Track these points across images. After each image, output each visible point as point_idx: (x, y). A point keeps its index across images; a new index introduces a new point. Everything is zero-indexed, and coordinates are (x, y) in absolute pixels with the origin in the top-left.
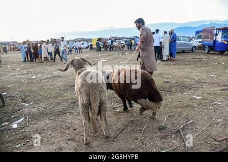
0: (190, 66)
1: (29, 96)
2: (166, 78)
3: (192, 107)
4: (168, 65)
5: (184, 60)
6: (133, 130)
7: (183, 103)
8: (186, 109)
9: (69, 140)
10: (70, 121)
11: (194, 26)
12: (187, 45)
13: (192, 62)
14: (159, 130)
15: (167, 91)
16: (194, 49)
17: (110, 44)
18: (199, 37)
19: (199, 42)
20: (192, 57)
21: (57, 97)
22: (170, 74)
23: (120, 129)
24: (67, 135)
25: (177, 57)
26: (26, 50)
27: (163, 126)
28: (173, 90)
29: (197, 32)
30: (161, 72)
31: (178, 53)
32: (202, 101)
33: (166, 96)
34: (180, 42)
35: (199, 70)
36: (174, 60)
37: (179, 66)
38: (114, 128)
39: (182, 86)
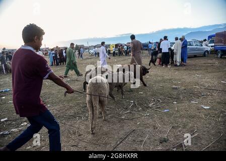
0: (200, 72)
1: (48, 98)
2: (175, 84)
3: (199, 118)
4: (178, 70)
5: (195, 65)
6: (134, 141)
7: (189, 112)
8: (192, 120)
9: (72, 146)
10: (77, 126)
11: (207, 30)
12: (199, 50)
13: (204, 67)
14: (161, 143)
15: (175, 99)
16: (206, 53)
17: (126, 49)
18: (212, 42)
19: (212, 46)
20: (203, 62)
21: (71, 100)
22: (180, 80)
23: (121, 139)
24: (71, 141)
25: (188, 61)
26: (54, 55)
27: (165, 139)
28: (181, 97)
29: (210, 37)
30: (171, 78)
31: (188, 58)
32: (210, 111)
33: (173, 103)
34: (192, 47)
35: (210, 75)
36: (185, 66)
37: (189, 72)
38: (116, 137)
39: (190, 94)
